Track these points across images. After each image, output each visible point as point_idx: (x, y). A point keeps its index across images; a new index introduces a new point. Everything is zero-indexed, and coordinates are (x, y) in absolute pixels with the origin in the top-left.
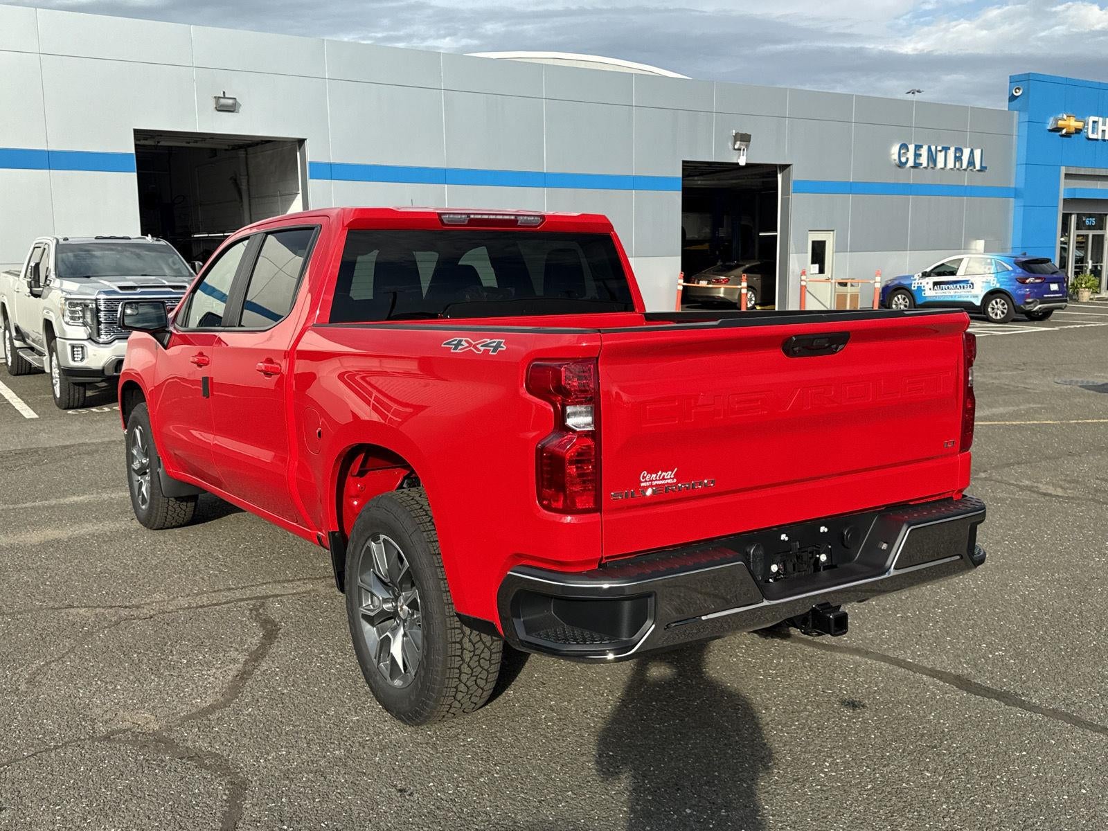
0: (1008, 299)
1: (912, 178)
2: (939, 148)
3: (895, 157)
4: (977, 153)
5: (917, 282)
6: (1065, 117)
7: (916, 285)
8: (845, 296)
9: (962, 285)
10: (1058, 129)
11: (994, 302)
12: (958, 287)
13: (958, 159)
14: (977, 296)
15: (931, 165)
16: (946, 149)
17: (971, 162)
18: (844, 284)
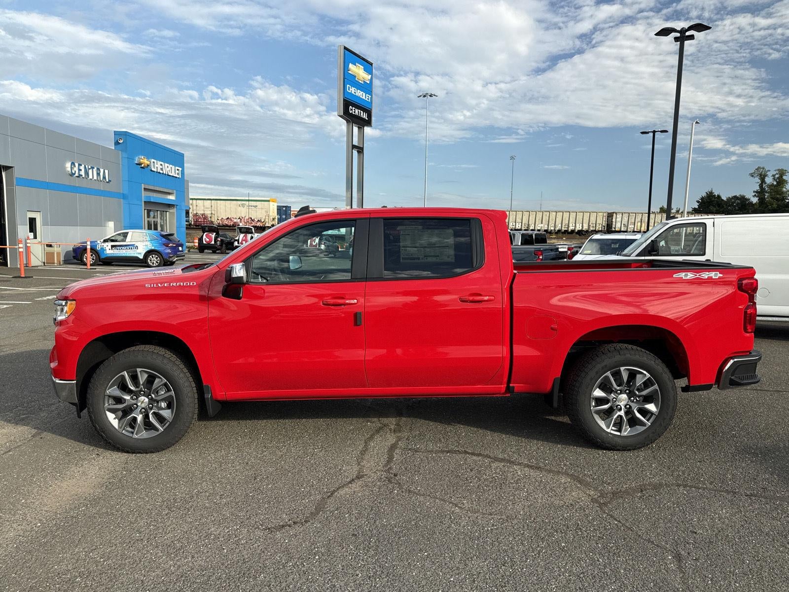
0: (159, 255)
1: (77, 183)
2: (90, 167)
3: (69, 169)
4: (106, 171)
5: (100, 245)
6: (142, 158)
7: (100, 247)
8: (53, 253)
9: (130, 247)
10: (140, 164)
11: (151, 257)
12: (128, 248)
13: (98, 174)
14: (140, 254)
15: (86, 177)
16: (93, 168)
17: (104, 178)
18: (50, 246)
